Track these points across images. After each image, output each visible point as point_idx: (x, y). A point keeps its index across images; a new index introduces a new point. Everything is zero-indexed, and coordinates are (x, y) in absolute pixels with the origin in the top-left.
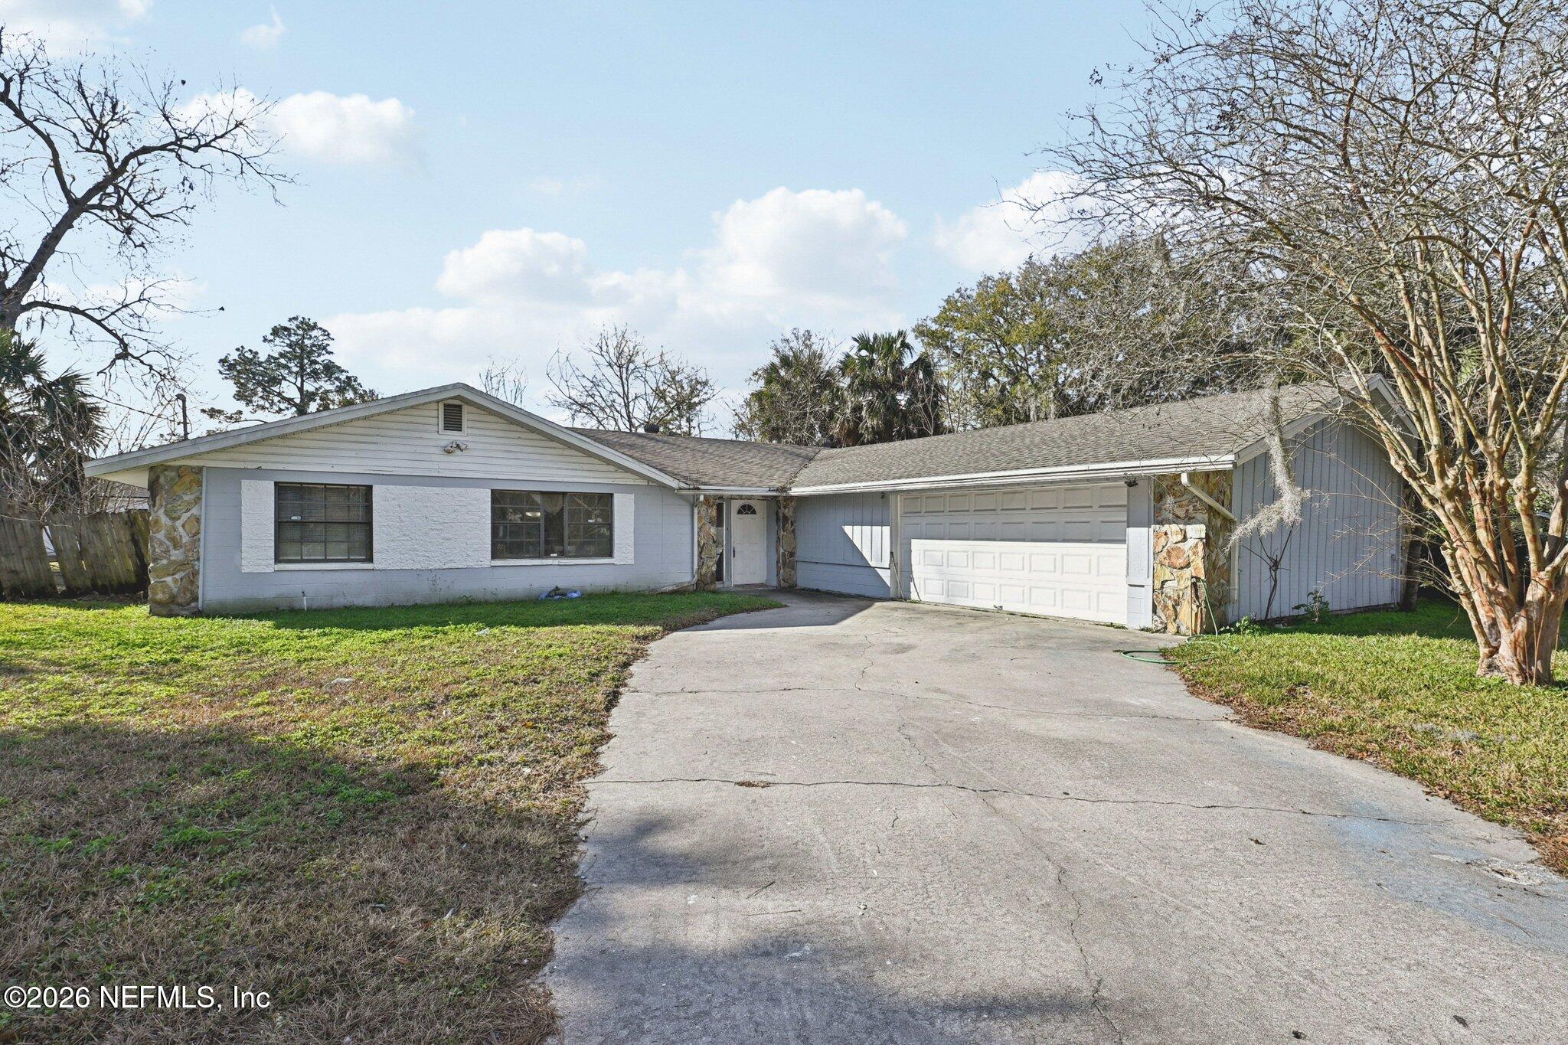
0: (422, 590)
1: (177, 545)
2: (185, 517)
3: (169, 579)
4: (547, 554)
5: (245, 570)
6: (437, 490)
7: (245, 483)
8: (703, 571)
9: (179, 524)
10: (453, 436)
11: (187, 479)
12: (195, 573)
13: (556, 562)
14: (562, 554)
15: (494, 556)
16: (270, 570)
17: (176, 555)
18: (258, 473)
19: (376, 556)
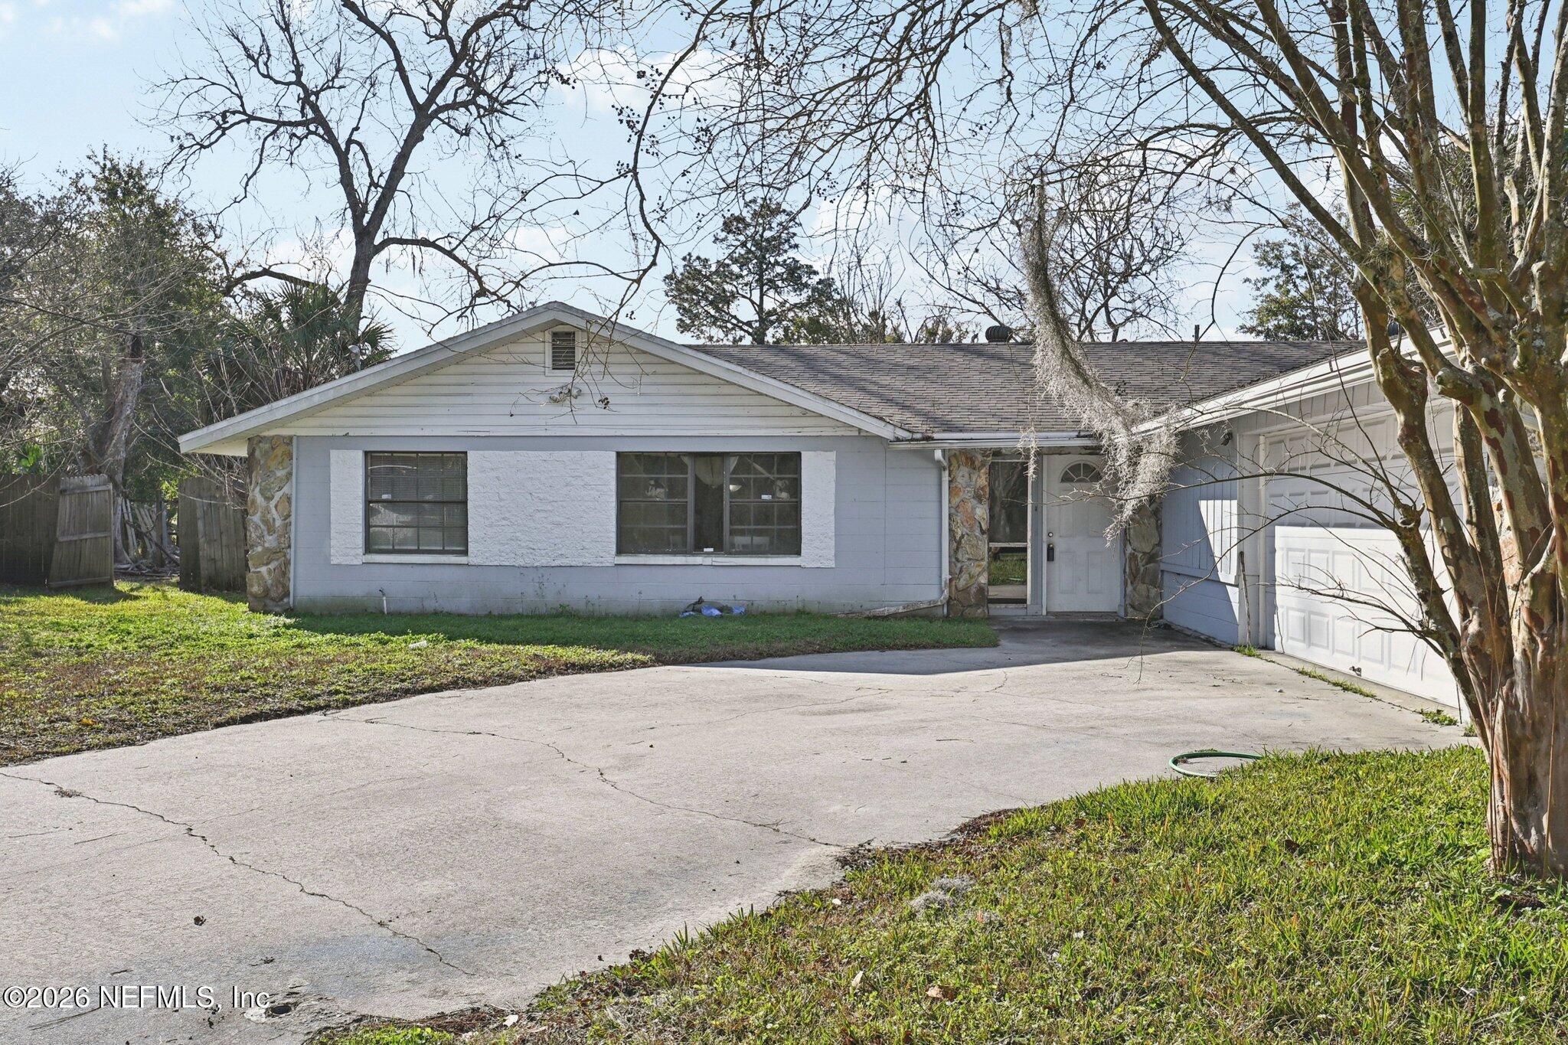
0: (525, 594)
1: (271, 530)
2: (278, 495)
3: (263, 569)
4: (698, 548)
5: (334, 561)
6: (544, 455)
7: (334, 454)
8: (962, 583)
9: (272, 504)
10: (564, 377)
11: (279, 451)
12: (287, 563)
13: (708, 561)
14: (720, 548)
15: (620, 551)
16: (358, 562)
17: (270, 541)
18: (345, 441)
19: (472, 547)
